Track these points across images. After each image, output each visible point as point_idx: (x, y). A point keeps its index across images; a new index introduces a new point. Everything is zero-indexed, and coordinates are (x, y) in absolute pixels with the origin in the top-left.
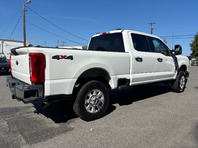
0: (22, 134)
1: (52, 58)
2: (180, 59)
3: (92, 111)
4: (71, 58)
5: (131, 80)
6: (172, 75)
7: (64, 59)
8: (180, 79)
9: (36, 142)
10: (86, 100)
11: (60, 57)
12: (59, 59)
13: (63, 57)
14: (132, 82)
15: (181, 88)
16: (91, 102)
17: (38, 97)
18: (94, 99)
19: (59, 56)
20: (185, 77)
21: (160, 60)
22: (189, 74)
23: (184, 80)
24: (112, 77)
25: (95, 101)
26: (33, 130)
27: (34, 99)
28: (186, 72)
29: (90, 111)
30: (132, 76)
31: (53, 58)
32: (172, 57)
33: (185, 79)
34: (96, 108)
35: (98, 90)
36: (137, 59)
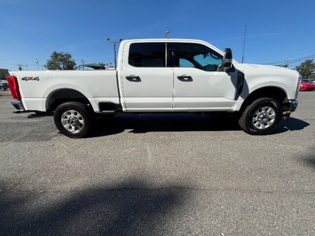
1: (21, 80)
4: (37, 79)
5: (123, 105)
12: (27, 80)
13: (30, 79)
14: (125, 107)
19: (26, 77)
21: (185, 78)
23: (274, 115)
36: (130, 78)
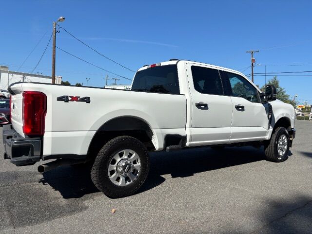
0: (9, 211)
1: (56, 99)
2: (278, 108)
3: (120, 184)
4: (87, 100)
5: (188, 138)
6: (264, 133)
7: (75, 101)
8: (278, 139)
9: (24, 224)
10: (110, 165)
11: (70, 99)
12: (67, 101)
13: (75, 99)
14: (191, 140)
15: (281, 154)
16: (118, 169)
17: (33, 157)
18: (124, 164)
19: (67, 97)
20: (288, 137)
21: (240, 108)
22: (296, 133)
23: (286, 141)
24: (154, 131)
25: (124, 167)
26: (26, 207)
27: (25, 159)
28: (290, 130)
29: (116, 183)
30: (191, 132)
31: (58, 100)
32: (263, 104)
33: (288, 140)
34: (127, 179)
35: (131, 151)
36: (199, 106)
